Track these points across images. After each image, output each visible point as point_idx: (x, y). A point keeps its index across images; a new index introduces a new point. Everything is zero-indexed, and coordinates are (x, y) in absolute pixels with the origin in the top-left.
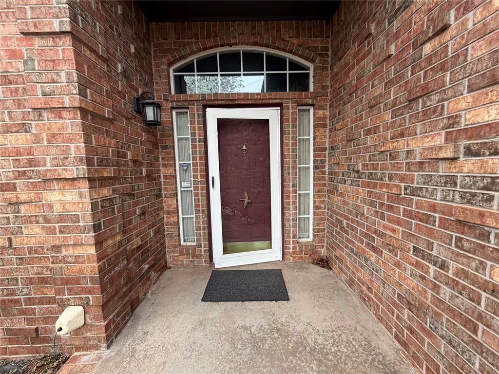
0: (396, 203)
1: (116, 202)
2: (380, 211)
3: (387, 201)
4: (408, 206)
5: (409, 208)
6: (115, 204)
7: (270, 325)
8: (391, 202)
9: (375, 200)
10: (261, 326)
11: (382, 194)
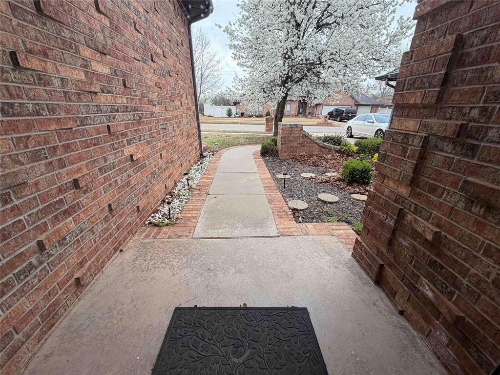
0: (72, 139)
1: (413, 141)
2: (55, 159)
3: (60, 142)
4: (83, 137)
5: (84, 139)
6: (409, 143)
7: (215, 274)
8: (66, 140)
9: (41, 148)
10: (224, 273)
11: (50, 135)
